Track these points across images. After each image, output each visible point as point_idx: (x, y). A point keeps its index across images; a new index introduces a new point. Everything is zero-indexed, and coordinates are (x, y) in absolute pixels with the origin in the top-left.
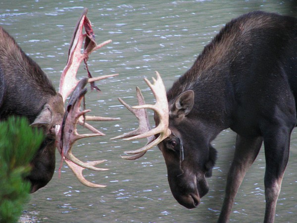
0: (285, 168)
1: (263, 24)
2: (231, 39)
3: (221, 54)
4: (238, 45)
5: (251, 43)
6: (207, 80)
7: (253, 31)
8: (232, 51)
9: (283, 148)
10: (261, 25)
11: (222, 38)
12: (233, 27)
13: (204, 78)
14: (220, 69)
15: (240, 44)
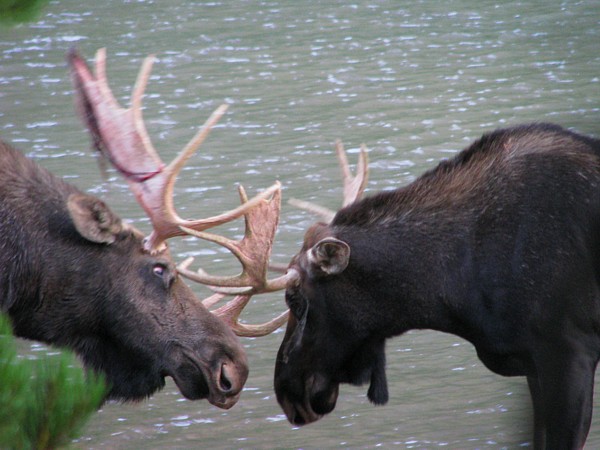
0: (584, 440)
1: (555, 147)
2: (484, 166)
3: (462, 192)
4: (496, 181)
5: (523, 182)
6: (419, 227)
7: (530, 158)
8: (482, 191)
9: (581, 400)
10: (548, 149)
11: (472, 158)
12: (494, 144)
13: (414, 221)
14: (451, 219)
15: (500, 180)
